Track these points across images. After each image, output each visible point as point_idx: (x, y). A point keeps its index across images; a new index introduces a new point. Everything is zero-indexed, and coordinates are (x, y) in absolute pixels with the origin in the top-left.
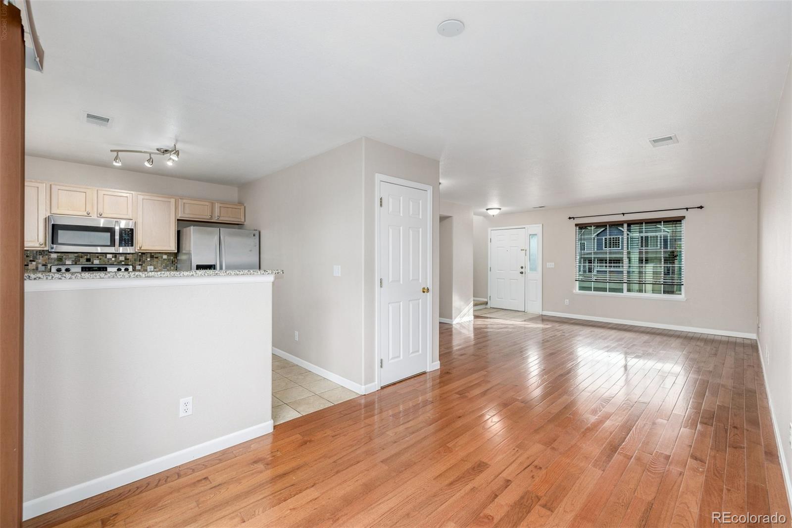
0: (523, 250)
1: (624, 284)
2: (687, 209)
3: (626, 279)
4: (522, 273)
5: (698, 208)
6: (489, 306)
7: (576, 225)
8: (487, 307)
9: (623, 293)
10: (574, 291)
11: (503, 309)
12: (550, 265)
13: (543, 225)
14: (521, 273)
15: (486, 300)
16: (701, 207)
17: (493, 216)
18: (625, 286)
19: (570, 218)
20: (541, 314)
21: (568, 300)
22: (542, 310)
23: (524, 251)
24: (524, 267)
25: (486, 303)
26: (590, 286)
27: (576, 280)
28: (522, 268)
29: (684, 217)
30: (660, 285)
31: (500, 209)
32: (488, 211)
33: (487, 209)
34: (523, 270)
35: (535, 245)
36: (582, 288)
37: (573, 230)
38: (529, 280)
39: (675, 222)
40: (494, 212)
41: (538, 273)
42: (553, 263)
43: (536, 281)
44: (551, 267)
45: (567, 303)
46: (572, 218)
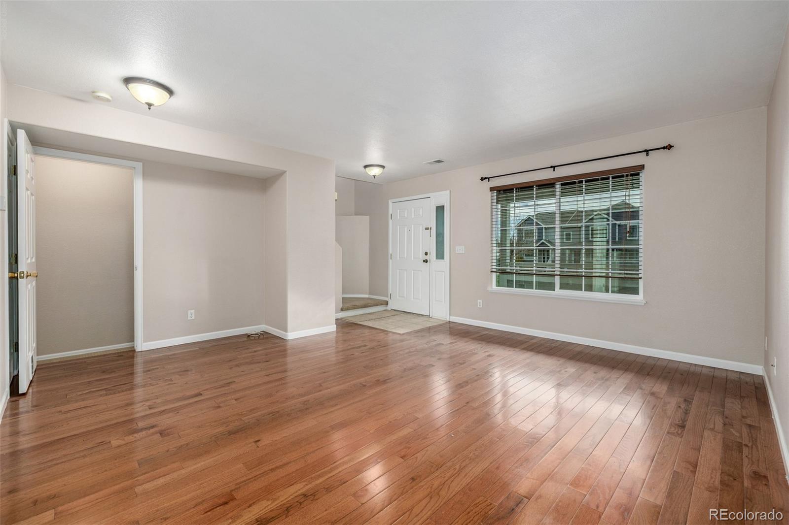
1: (556, 276)
2: (647, 152)
3: (559, 269)
4: (426, 261)
5: (664, 148)
6: (389, 307)
7: (492, 189)
9: (555, 291)
10: (489, 289)
11: (405, 312)
12: (459, 249)
13: (450, 191)
14: (424, 261)
15: (385, 298)
16: (669, 147)
17: (374, 176)
18: (557, 279)
19: (482, 179)
20: (448, 320)
21: (481, 301)
22: (450, 315)
23: (429, 230)
24: (429, 253)
26: (511, 280)
27: (492, 272)
28: (426, 254)
29: (642, 167)
30: (606, 279)
31: (383, 167)
32: (367, 169)
33: (366, 167)
34: (427, 257)
36: (500, 283)
37: (487, 197)
38: (435, 271)
39: (627, 176)
40: (375, 171)
41: (445, 261)
42: (464, 247)
43: (443, 273)
44: (461, 252)
45: (480, 306)
46: (485, 178)
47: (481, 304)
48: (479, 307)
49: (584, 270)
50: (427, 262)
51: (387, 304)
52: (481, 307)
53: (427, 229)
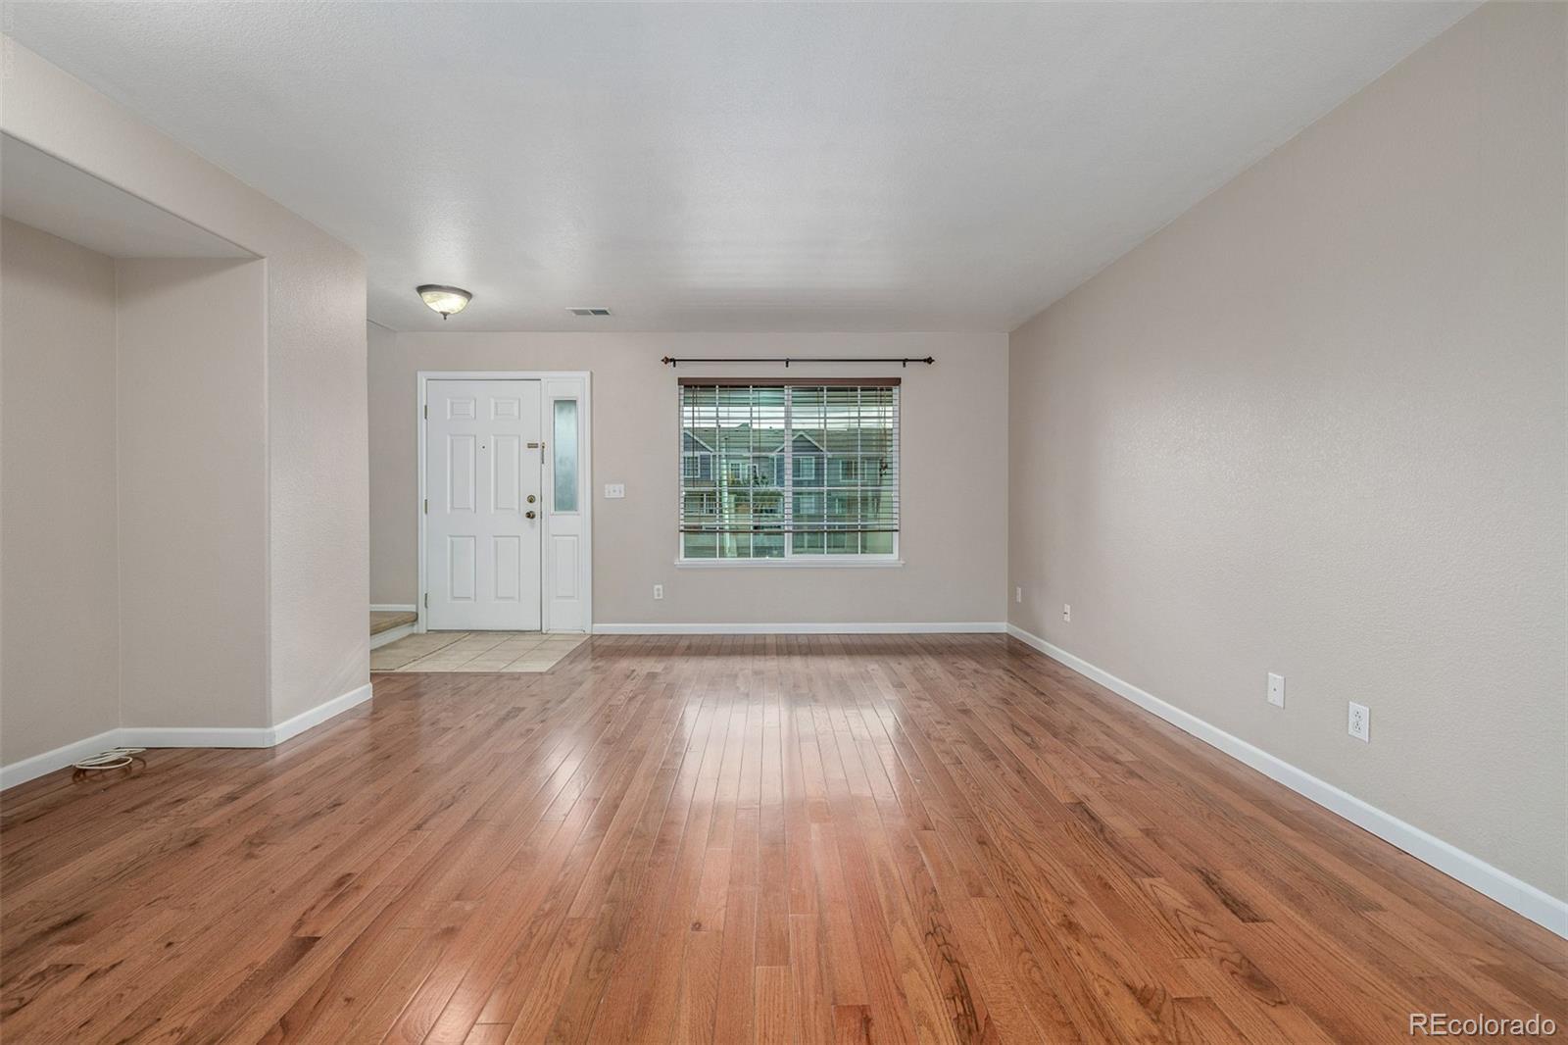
0: (536, 446)
1: (786, 535)
2: (904, 362)
3: (791, 523)
4: (530, 515)
5: (925, 360)
6: (421, 627)
7: (681, 381)
8: (415, 629)
9: (784, 556)
10: (675, 561)
11: (471, 632)
12: (614, 491)
13: (591, 373)
14: (527, 516)
15: (411, 608)
16: (929, 361)
17: (445, 314)
18: (788, 539)
19: (663, 360)
20: (588, 632)
21: (660, 587)
22: (593, 623)
23: (539, 449)
24: (538, 498)
25: (414, 619)
26: (712, 545)
27: (679, 531)
28: (531, 500)
29: (898, 380)
30: (854, 534)
31: (467, 295)
32: (427, 296)
33: (422, 289)
34: (534, 507)
35: (569, 433)
36: (691, 551)
38: (554, 536)
39: (882, 390)
40: (452, 303)
41: (578, 515)
42: (622, 486)
43: (576, 538)
44: (617, 495)
45: (659, 595)
46: (672, 360)
47: (661, 592)
48: (656, 598)
49: (825, 523)
50: (533, 517)
51: (416, 619)
52: (661, 597)
53: (531, 446)
